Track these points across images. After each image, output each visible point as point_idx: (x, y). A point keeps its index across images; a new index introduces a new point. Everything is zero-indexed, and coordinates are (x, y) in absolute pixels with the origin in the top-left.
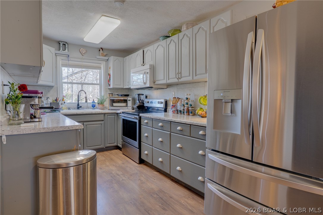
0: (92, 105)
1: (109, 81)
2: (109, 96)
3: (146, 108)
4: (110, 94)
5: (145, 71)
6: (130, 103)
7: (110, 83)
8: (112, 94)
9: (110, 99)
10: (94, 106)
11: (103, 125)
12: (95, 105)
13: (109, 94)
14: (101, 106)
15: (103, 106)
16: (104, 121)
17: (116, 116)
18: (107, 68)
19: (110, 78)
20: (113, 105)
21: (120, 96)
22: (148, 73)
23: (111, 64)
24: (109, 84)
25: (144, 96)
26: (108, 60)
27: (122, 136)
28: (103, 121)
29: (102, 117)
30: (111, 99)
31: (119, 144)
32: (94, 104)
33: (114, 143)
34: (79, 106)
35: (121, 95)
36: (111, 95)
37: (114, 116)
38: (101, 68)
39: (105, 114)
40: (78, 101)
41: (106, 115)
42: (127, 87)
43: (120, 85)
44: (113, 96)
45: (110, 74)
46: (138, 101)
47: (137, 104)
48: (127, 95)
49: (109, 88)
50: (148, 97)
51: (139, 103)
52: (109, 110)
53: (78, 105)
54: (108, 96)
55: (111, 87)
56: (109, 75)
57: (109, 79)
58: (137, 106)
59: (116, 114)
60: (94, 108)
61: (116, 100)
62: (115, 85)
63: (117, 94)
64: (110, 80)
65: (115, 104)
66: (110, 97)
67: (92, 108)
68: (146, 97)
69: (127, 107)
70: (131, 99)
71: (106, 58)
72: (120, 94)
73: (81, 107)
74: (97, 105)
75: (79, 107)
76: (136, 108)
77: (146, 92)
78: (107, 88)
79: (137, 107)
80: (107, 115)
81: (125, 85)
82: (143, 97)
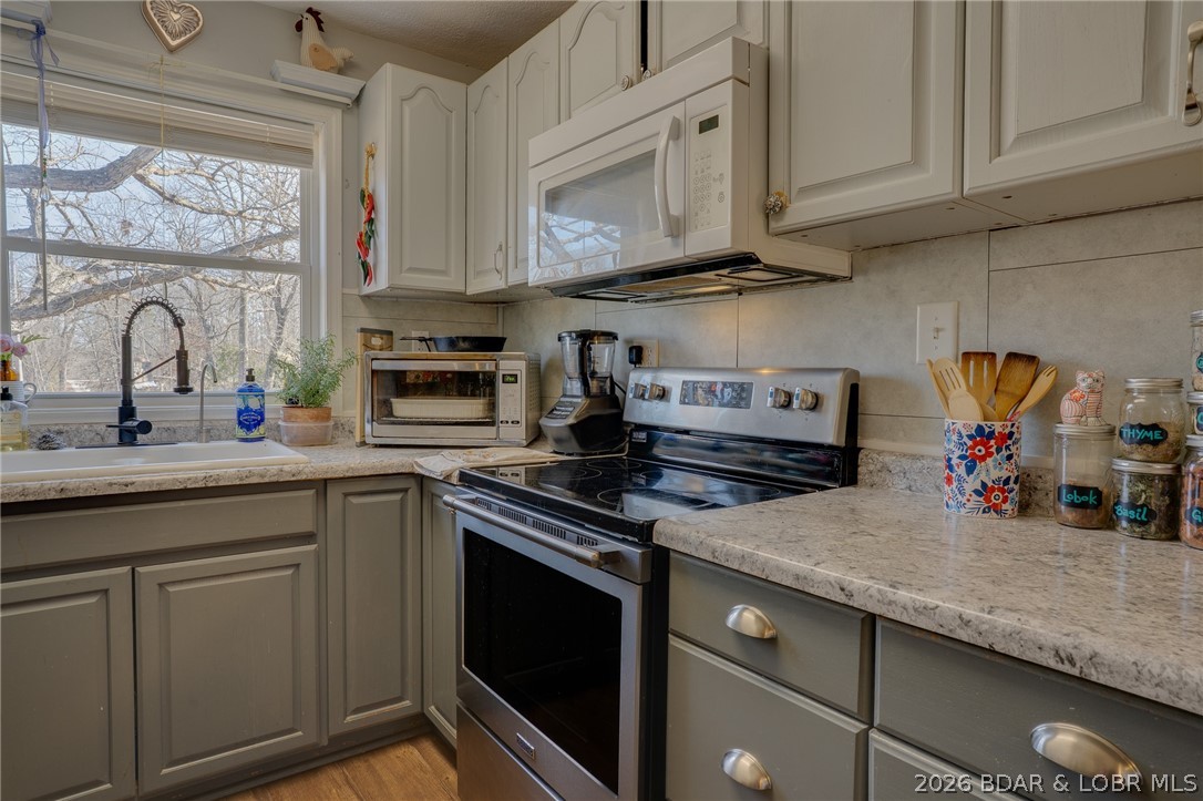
0: (240, 413)
1: (365, 242)
2: (367, 346)
3: (642, 436)
4: (373, 332)
5: (677, 111)
6: (513, 402)
7: (370, 260)
8: (390, 333)
9: (374, 372)
10: (250, 421)
11: (308, 572)
12: (262, 414)
13: (363, 330)
14: (303, 421)
15: (317, 418)
16: (320, 538)
17: (413, 494)
18: (354, 155)
19: (370, 221)
20: (391, 414)
21: (443, 345)
22: (709, 124)
23: (379, 127)
24: (364, 264)
25: (620, 349)
26: (358, 100)
27: (461, 678)
28: (308, 538)
29: (298, 513)
30: (377, 365)
31: (432, 708)
32: (254, 404)
33: (400, 699)
34: (129, 424)
35: (453, 343)
36: (376, 341)
37: (397, 497)
38: (310, 151)
39: (321, 486)
40: (127, 380)
41: (334, 495)
42: (493, 283)
43: (443, 273)
44: (390, 348)
45: (371, 197)
46: (576, 387)
47: (573, 405)
48: (495, 344)
49: (368, 289)
50: (650, 357)
51: (582, 401)
52: (363, 444)
53: (127, 411)
54: (358, 350)
55: (381, 283)
56: (369, 201)
57: (364, 228)
58: (571, 421)
59: (412, 485)
60: (255, 434)
61: (417, 374)
62: (411, 270)
63: (422, 340)
64: (371, 234)
65: (404, 407)
66: (372, 353)
67: (241, 433)
68: (637, 355)
69: (492, 424)
70: (519, 367)
71: (350, 85)
72: (443, 333)
73: (146, 427)
74: (274, 408)
75: (130, 428)
76: (566, 434)
77: (632, 319)
78: (355, 292)
79: (572, 427)
80: (346, 495)
81: (478, 274)
82: (607, 358)
